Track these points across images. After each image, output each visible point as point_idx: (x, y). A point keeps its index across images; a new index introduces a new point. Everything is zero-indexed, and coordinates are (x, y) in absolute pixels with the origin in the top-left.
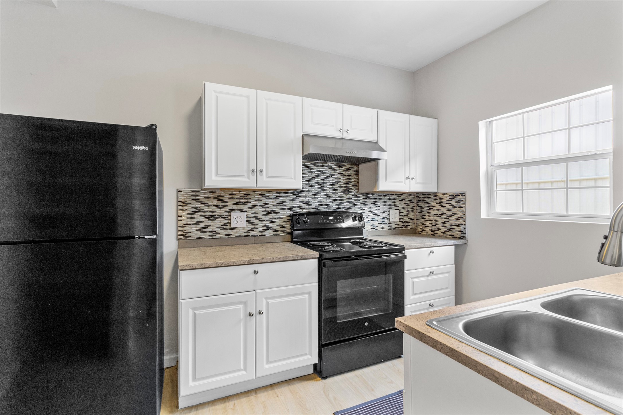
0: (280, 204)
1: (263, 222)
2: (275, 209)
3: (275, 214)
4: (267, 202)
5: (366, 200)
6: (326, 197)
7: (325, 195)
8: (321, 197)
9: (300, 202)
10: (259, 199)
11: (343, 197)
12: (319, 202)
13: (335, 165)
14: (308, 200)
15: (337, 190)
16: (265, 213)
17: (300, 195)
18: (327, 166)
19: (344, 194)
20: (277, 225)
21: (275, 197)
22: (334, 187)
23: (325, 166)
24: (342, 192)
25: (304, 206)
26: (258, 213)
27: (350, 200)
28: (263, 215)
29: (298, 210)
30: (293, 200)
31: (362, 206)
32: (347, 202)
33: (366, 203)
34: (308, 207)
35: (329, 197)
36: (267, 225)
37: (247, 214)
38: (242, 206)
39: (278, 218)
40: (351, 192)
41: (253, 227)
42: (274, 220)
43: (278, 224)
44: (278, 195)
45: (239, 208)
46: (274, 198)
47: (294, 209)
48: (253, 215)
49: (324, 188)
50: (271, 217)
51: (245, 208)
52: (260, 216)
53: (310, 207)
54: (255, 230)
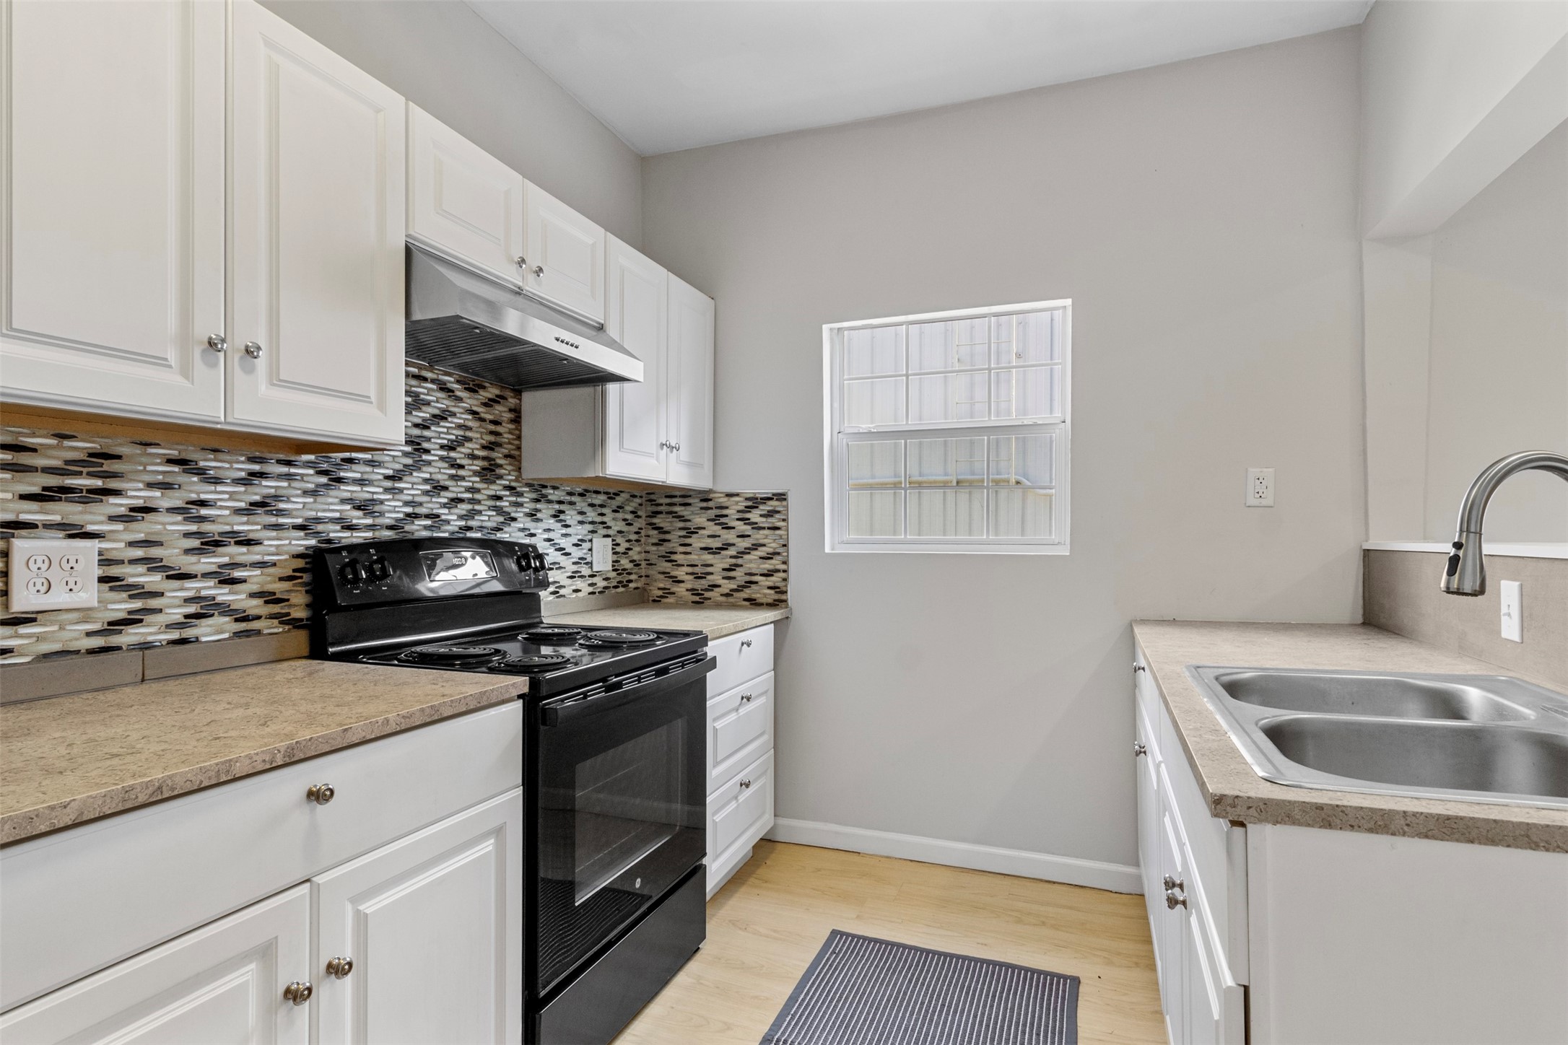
0: (262, 504)
1: (189, 584)
2: (242, 526)
3: (244, 549)
4: (203, 497)
5: (539, 506)
6: (428, 487)
7: (426, 481)
8: (413, 487)
9: (343, 501)
10: (169, 480)
11: (478, 491)
12: (407, 504)
13: (458, 382)
14: (368, 496)
15: (461, 467)
16: (195, 543)
17: (342, 474)
18: (433, 381)
19: (482, 481)
20: (253, 595)
21: (243, 474)
22: (453, 454)
23: (425, 379)
24: (475, 473)
25: (357, 518)
26: (159, 544)
27: (498, 503)
28: (188, 551)
29: (335, 533)
30: (313, 493)
31: (529, 524)
32: (490, 508)
33: (539, 515)
34: (369, 521)
35: (439, 488)
36: (204, 593)
37: (105, 545)
38: (79, 507)
39: (256, 565)
40: (500, 477)
41: (137, 604)
42: (237, 574)
43: (255, 588)
44: (256, 467)
45: (57, 518)
46: (237, 481)
47: (320, 527)
48: (139, 553)
49: (425, 457)
50: (226, 560)
51: (94, 517)
52: (173, 554)
53: (379, 521)
54: (149, 618)
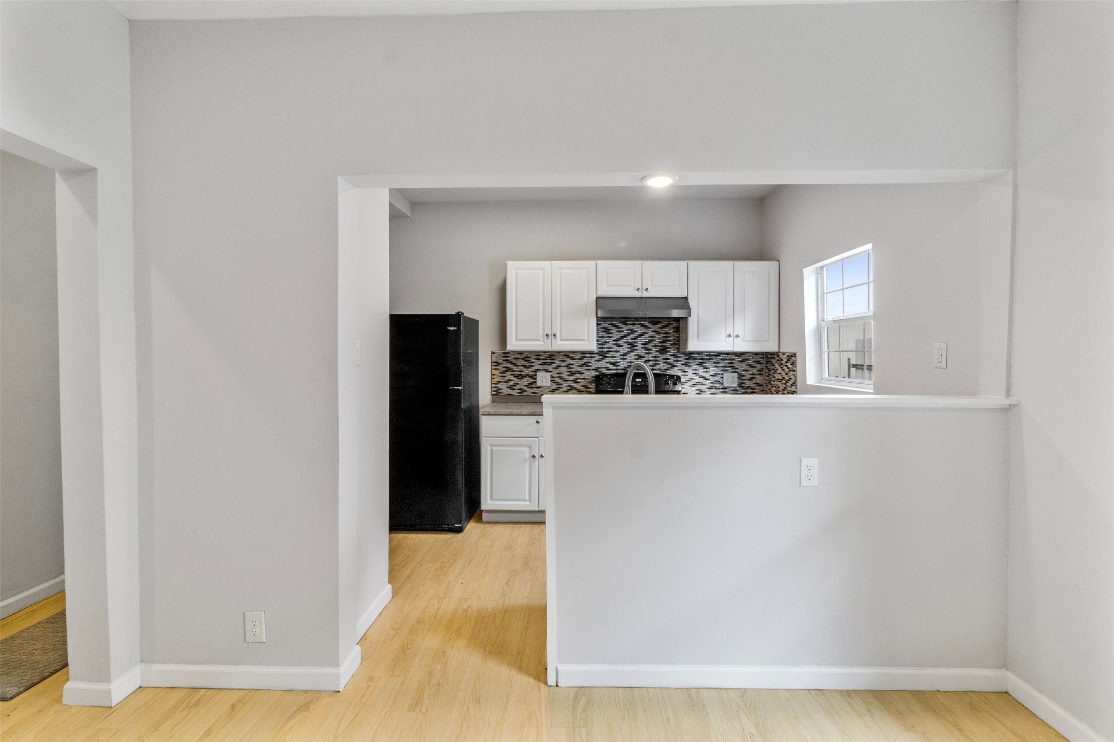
0: (584, 364)
1: (568, 382)
2: (579, 369)
3: (580, 375)
4: (571, 363)
5: (689, 361)
6: (637, 357)
7: (635, 355)
8: (631, 357)
9: (607, 363)
10: (564, 359)
11: (659, 357)
12: (628, 362)
13: (649, 323)
14: (615, 361)
15: (651, 350)
16: (569, 373)
17: (606, 355)
18: (638, 324)
19: (660, 354)
20: (582, 386)
21: (580, 357)
22: (646, 346)
23: (636, 324)
24: (657, 351)
25: (611, 367)
26: (562, 373)
27: (667, 361)
28: (568, 375)
29: (604, 371)
30: (598, 361)
31: (684, 367)
32: (664, 363)
33: (689, 364)
34: (615, 368)
35: (640, 357)
36: (571, 385)
37: (552, 374)
38: (547, 366)
39: (582, 379)
40: (669, 352)
41: (558, 386)
42: (578, 381)
43: (583, 384)
44: (583, 355)
45: (544, 368)
46: (578, 359)
47: (600, 370)
48: (558, 375)
49: (635, 348)
50: (576, 377)
51: (550, 368)
52: (564, 376)
53: (618, 368)
54: (560, 389)
